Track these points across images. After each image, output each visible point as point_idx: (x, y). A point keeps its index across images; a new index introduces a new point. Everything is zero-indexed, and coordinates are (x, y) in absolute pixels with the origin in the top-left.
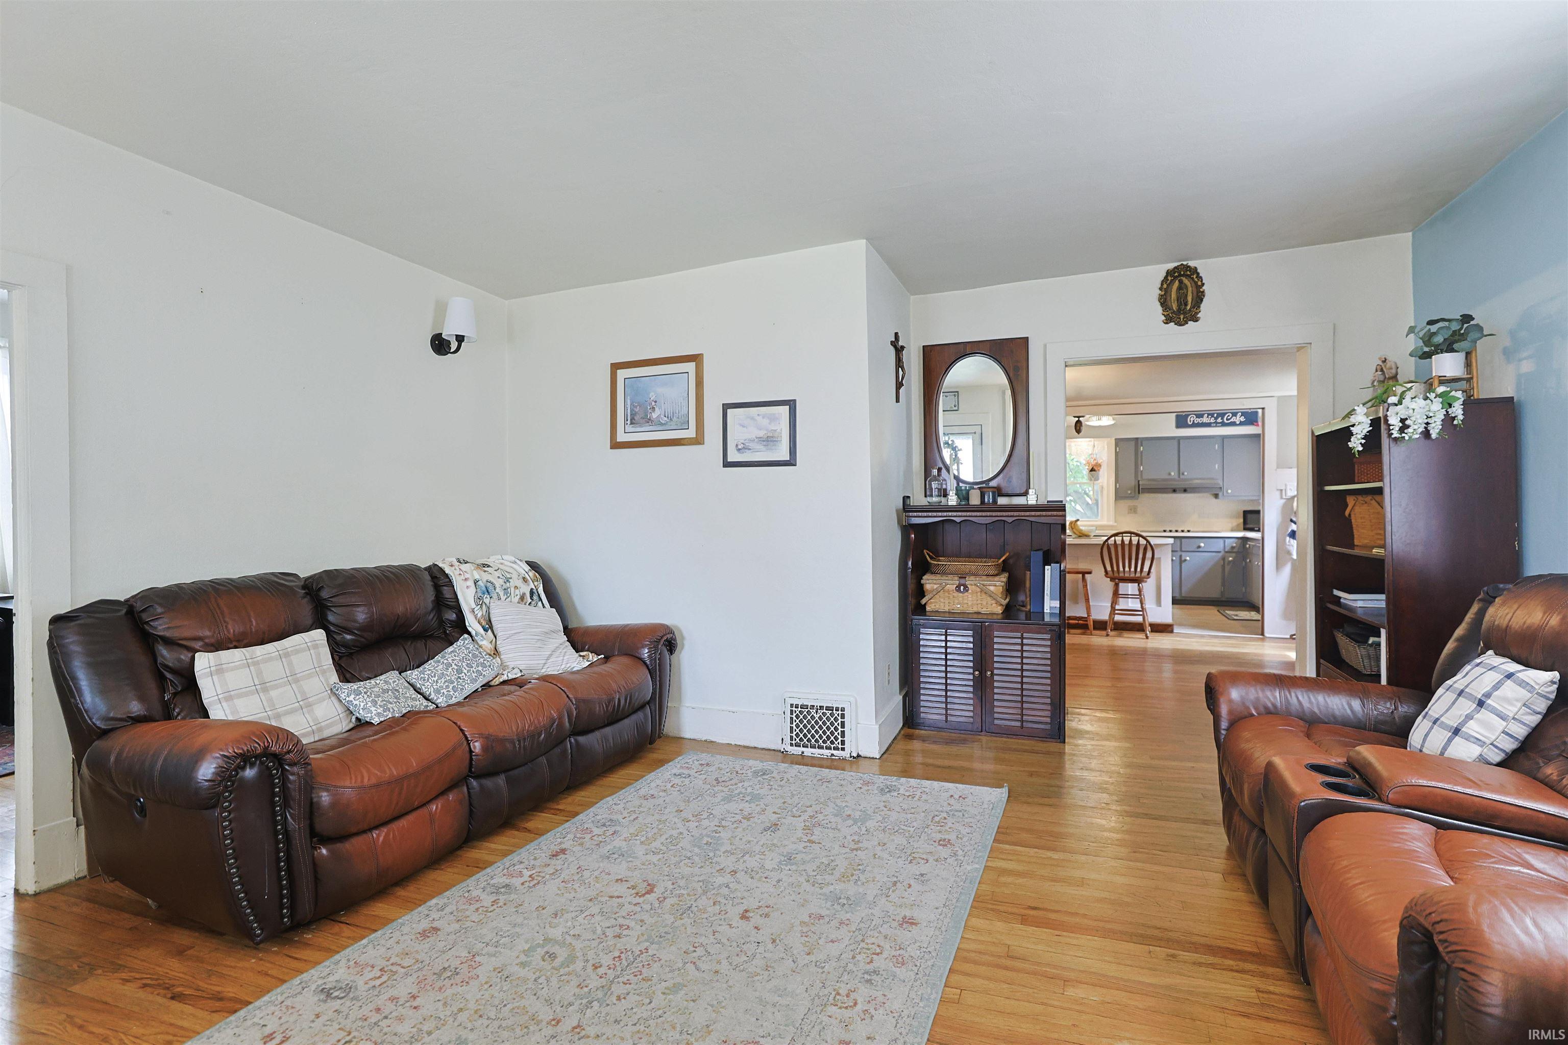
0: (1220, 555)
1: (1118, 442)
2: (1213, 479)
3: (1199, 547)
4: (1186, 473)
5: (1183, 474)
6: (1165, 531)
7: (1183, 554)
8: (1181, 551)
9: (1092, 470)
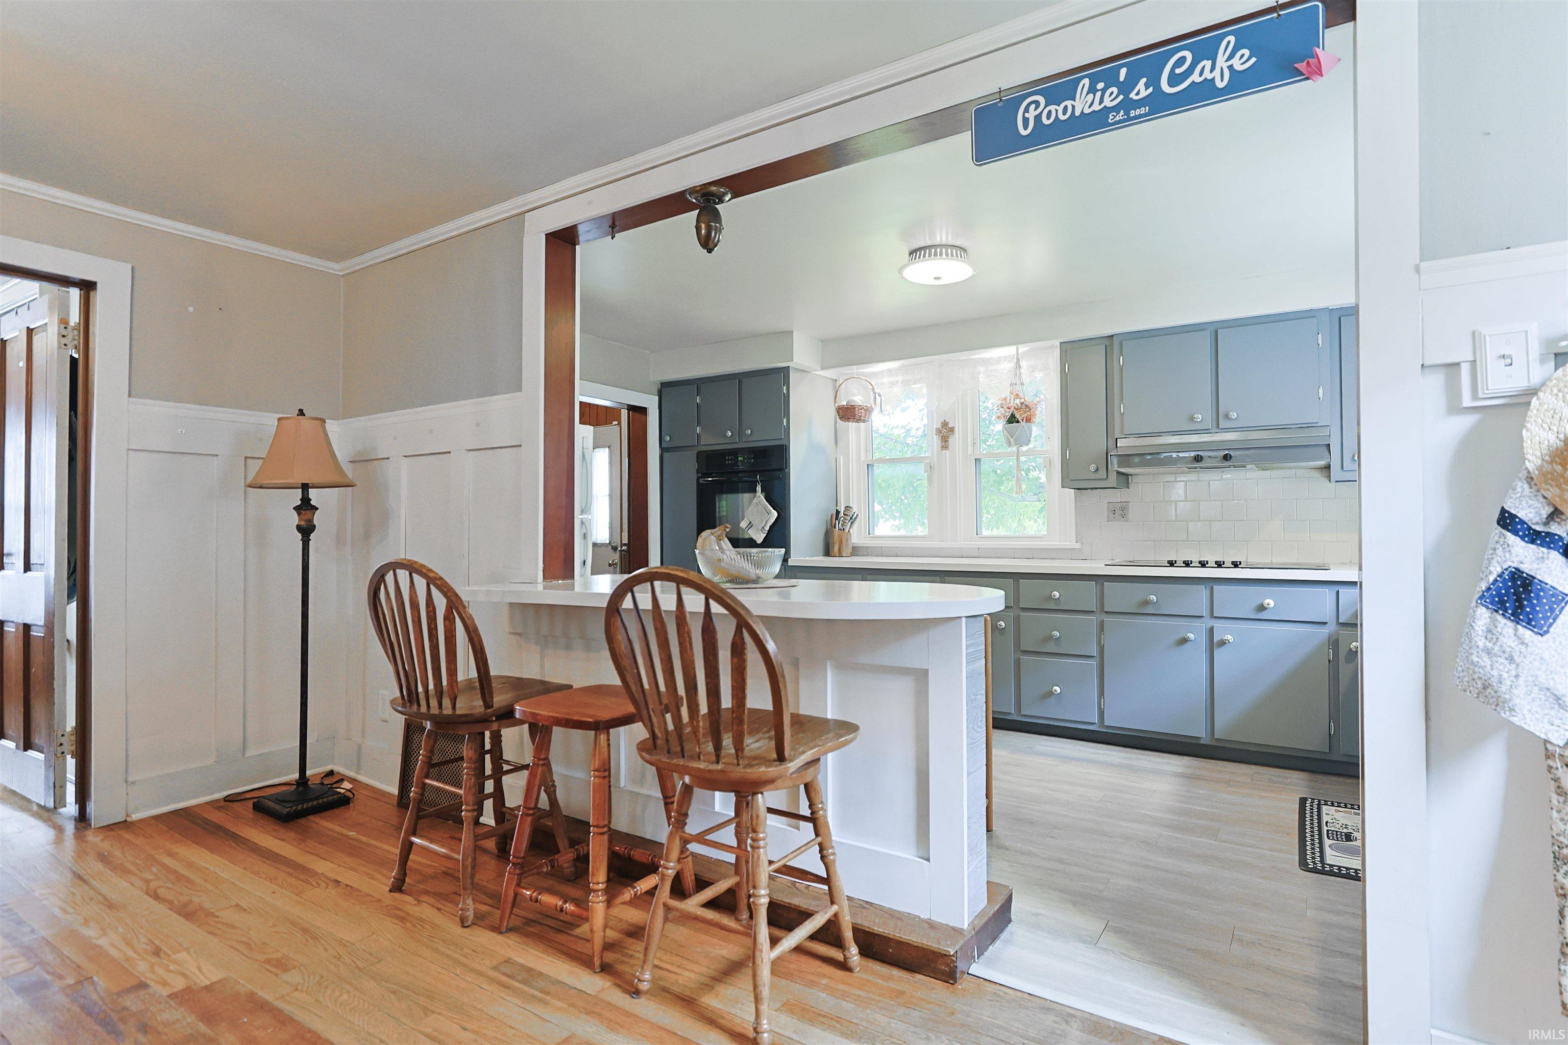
0: (1325, 631)
1: (1069, 350)
2: (1310, 426)
3: (1262, 608)
4: (1234, 415)
5: (1227, 417)
6: (1171, 564)
7: (1218, 625)
8: (1212, 616)
9: (1012, 419)
